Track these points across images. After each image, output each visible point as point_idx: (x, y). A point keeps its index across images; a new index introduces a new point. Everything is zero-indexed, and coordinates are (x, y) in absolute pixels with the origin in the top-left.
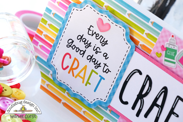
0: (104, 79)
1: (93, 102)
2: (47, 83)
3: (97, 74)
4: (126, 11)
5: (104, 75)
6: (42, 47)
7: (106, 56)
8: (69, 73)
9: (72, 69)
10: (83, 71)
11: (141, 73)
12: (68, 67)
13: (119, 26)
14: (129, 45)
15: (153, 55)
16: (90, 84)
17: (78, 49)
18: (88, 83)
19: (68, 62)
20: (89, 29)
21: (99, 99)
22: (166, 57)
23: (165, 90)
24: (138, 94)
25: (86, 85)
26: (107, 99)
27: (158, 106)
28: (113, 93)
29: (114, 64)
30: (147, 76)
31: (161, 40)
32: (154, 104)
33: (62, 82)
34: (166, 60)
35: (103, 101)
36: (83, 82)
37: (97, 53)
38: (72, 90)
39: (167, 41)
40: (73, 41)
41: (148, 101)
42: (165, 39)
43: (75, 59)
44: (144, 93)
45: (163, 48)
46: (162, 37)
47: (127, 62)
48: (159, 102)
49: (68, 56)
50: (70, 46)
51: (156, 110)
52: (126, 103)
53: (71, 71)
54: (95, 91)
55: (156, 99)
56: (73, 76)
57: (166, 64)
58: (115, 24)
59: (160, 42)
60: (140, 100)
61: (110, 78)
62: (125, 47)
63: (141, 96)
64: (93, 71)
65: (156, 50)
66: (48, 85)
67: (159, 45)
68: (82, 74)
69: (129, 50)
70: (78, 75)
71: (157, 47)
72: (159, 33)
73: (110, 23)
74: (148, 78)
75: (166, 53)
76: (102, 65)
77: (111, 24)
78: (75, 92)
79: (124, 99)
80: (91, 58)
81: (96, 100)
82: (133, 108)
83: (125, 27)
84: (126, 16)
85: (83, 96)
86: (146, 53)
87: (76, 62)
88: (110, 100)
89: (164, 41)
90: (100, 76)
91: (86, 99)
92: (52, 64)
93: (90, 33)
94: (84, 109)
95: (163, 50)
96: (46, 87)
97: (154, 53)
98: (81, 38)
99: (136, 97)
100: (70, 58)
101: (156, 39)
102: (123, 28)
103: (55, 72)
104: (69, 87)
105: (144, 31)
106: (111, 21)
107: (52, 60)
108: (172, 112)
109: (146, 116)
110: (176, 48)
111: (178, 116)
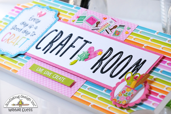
0: (29, 39)
1: (15, 53)
3: (25, 38)
4: (59, 6)
5: (30, 37)
7: (36, 28)
8: (5, 42)
10: (16, 39)
11: (56, 31)
12: (6, 39)
13: (52, 12)
14: (55, 19)
16: (18, 44)
17: (18, 29)
20: (31, 18)
21: (20, 51)
22: (77, 21)
23: (71, 36)
26: (26, 49)
27: (62, 45)
28: (33, 45)
30: (61, 31)
31: (78, 14)
32: (60, 44)
35: (23, 51)
36: (13, 45)
37: (30, 28)
38: (3, 50)
39: (82, 13)
40: (16, 26)
41: (55, 44)
43: (14, 34)
44: (54, 41)
46: (79, 12)
47: (50, 27)
48: (64, 43)
50: (13, 28)
51: (60, 47)
52: (40, 48)
53: (7, 41)
54: (19, 47)
55: (63, 41)
56: (8, 43)
57: (76, 24)
58: (50, 11)
59: (76, 15)
60: (50, 45)
63: (52, 43)
64: (23, 37)
68: (14, 41)
69: (54, 21)
70: (12, 42)
71: (73, 18)
72: (77, 11)
75: (78, 19)
76: (31, 33)
78: (5, 51)
80: (25, 31)
82: (44, 50)
83: (56, 11)
87: (13, 36)
88: (28, 50)
90: (27, 39)
91: (10, 53)
94: (6, 61)
99: (48, 43)
100: (10, 34)
101: (74, 14)
102: (54, 12)
104: (1, 49)
105: (68, 12)
106: (48, 11)
108: (71, 45)
109: (51, 52)
110: (86, 15)
111: (74, 47)
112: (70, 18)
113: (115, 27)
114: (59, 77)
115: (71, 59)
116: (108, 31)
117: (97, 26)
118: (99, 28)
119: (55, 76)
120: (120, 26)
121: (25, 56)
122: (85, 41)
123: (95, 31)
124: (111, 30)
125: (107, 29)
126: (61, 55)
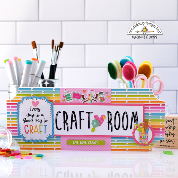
0: (46, 125)
1: (47, 138)
2: (22, 145)
3: (42, 125)
4: (42, 92)
5: (46, 124)
6: (13, 131)
7: (43, 115)
8: (30, 133)
9: (31, 131)
10: (36, 128)
11: (60, 112)
12: (28, 131)
13: (42, 99)
14: (50, 104)
15: (62, 102)
16: (41, 132)
17: (29, 121)
18: (40, 132)
19: (28, 129)
20: (30, 109)
21: (49, 135)
22: (67, 99)
23: (73, 112)
25: (40, 133)
26: (52, 133)
27: (74, 121)
28: (53, 128)
29: (48, 116)
30: (64, 111)
31: (61, 94)
32: (72, 121)
33: (29, 139)
34: (67, 101)
35: (51, 135)
36: (38, 133)
37: (38, 116)
38: (35, 140)
39: (64, 92)
40: (26, 119)
41: (69, 122)
42: (63, 92)
43: (30, 125)
44: (65, 119)
45: (64, 96)
46: (61, 92)
47: (53, 111)
48: (74, 119)
49: (26, 126)
50: (25, 121)
51: (74, 123)
52: (61, 129)
53: (31, 132)
54: (45, 133)
55: (72, 118)
56: (33, 133)
57: (68, 102)
58: (40, 99)
59: (61, 95)
60: (66, 124)
61: (49, 123)
62: (49, 106)
63: (65, 122)
64: (40, 125)
65: (62, 99)
66: (23, 146)
67: (62, 96)
68: (36, 130)
69: (51, 106)
71: (61, 98)
72: (59, 92)
73: (38, 100)
74: (64, 112)
75: (66, 98)
76: (43, 120)
77: (38, 101)
78: (37, 140)
79: (59, 128)
80: (37, 120)
81: (47, 137)
82: (64, 129)
83: (45, 98)
84: (43, 94)
85: (41, 139)
86: (58, 103)
87: (31, 126)
89: (63, 94)
90: (44, 125)
91: (43, 139)
92: (21, 135)
93: (31, 110)
94: (44, 145)
95: (64, 97)
96: (23, 147)
97: (61, 101)
98: (28, 115)
99: (63, 123)
100: (28, 126)
101: (59, 95)
102: (44, 99)
103: (24, 137)
104: (33, 139)
105: (53, 95)
106: (38, 99)
107: (20, 133)
108: (81, 119)
109: (71, 128)
110: (69, 93)
111: (84, 119)
112: (59, 98)
113: (97, 95)
114: (93, 142)
115: (89, 128)
116: (94, 99)
117: (84, 99)
118: (87, 100)
119: (89, 143)
120: (100, 93)
121: (55, 137)
122: (87, 113)
123: (86, 102)
124: (96, 98)
125: (93, 98)
126: (80, 128)
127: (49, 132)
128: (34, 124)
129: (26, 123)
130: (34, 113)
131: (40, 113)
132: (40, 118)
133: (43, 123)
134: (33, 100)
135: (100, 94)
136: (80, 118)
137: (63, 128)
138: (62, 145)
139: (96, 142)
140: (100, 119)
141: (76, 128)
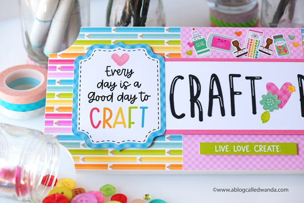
0: (147, 108)
1: (146, 139)
2: (82, 157)
3: (137, 108)
4: (137, 35)
5: (145, 104)
6: (60, 123)
7: (137, 85)
8: (104, 127)
9: (106, 121)
10: (120, 115)
11: (182, 78)
12: (100, 122)
13: (136, 49)
14: (156, 60)
15: (184, 57)
16: (134, 123)
17: (103, 98)
18: (131, 123)
19: (97, 117)
20: (107, 71)
21: (152, 132)
22: (197, 50)
23: (215, 78)
24: (190, 99)
25: (130, 127)
26: (160, 126)
27: (216, 97)
28: (164, 115)
29: (150, 86)
30: (190, 76)
31: (184, 39)
32: (212, 97)
33: (100, 142)
34: (199, 53)
35: (157, 130)
36: (125, 127)
37: (126, 88)
38: (116, 143)
39: (191, 36)
40: (94, 93)
41: (204, 99)
42: (187, 36)
43: (105, 109)
44: (195, 94)
46: (184, 36)
47: (163, 75)
48: (216, 92)
49: (95, 111)
50: (93, 99)
51: (216, 102)
52: (183, 115)
53: (106, 125)
54: (143, 126)
55: (211, 91)
56: (111, 127)
57: (201, 56)
58: (132, 50)
59: (184, 42)
60: (195, 104)
61: (153, 104)
62: (154, 64)
63: (194, 99)
64: (130, 108)
65: (185, 51)
66: (83, 159)
67: (185, 45)
68: (120, 120)
69: (159, 64)
70: (116, 123)
71: (184, 48)
72: (179, 35)
73: (126, 52)
74: (192, 77)
75: (196, 48)
76: (138, 96)
77: (128, 53)
78: (121, 143)
79: (179, 114)
80: (122, 97)
81: (149, 135)
82: (193, 115)
83: (143, 47)
84: (140, 39)
85: (131, 141)
86: (175, 58)
87: (107, 112)
88: (164, 124)
89: (188, 39)
90: (141, 108)
91: (137, 142)
92: (81, 131)
93: (110, 73)
94: (139, 157)
95: (191, 46)
96: (81, 162)
97: (184, 54)
98: (102, 85)
99: (190, 102)
100: (98, 111)
101: (179, 41)
102: (142, 49)
103: (87, 137)
104: (111, 142)
105: (163, 41)
106: (127, 50)
107: (78, 126)
108: (233, 93)
109: (210, 114)
110: (202, 37)
111: (240, 93)
112: (178, 49)
113: (269, 42)
114: (267, 148)
115: (254, 112)
116: (264, 50)
117: (239, 49)
118: (246, 51)
119: (257, 148)
120: (275, 37)
121: (167, 136)
122: (247, 78)
123: (244, 57)
124: (267, 47)
125: (261, 48)
126: (233, 114)
127: (153, 125)
128: (115, 105)
129: (95, 104)
130: (117, 79)
131: (132, 80)
132: (132, 91)
133: (138, 102)
134: (115, 52)
135: (277, 39)
136: (232, 89)
137: (188, 113)
138: (186, 156)
139: (275, 148)
140: (280, 93)
141: (223, 114)
